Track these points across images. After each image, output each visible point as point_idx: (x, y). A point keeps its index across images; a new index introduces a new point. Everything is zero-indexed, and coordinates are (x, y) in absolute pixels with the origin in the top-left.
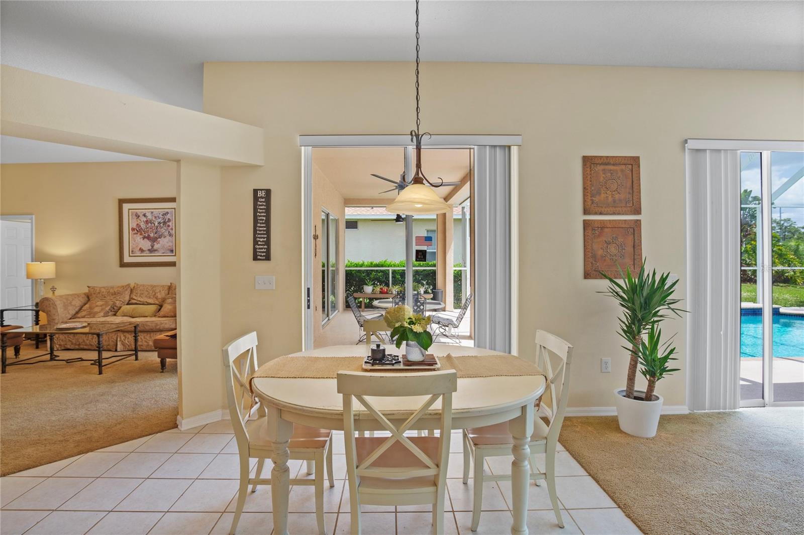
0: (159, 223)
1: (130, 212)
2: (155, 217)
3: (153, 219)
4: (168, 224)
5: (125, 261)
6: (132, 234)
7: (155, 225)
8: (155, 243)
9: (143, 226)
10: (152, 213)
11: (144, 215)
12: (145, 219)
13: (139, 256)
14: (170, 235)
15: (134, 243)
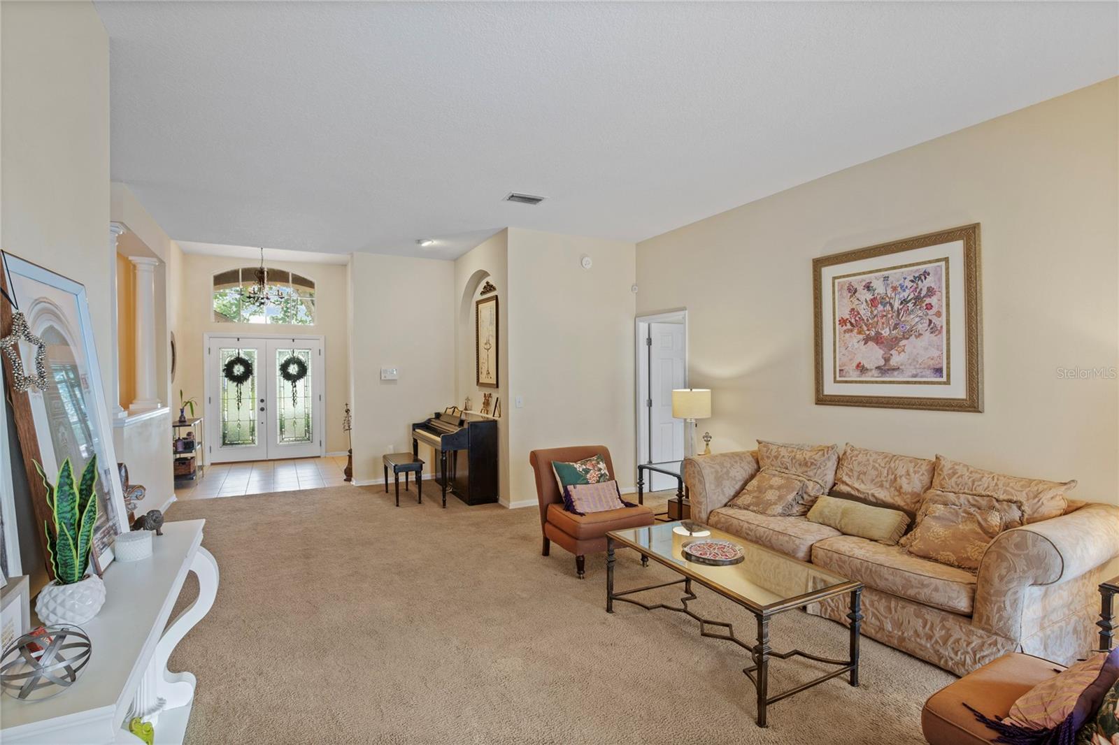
0: (904, 302)
1: (836, 284)
2: (894, 289)
3: (889, 292)
4: (928, 301)
5: (826, 393)
6: (840, 332)
7: (892, 308)
8: (893, 352)
9: (864, 311)
10: (886, 278)
11: (868, 287)
12: (869, 296)
13: (857, 382)
14: (934, 329)
15: (844, 351)
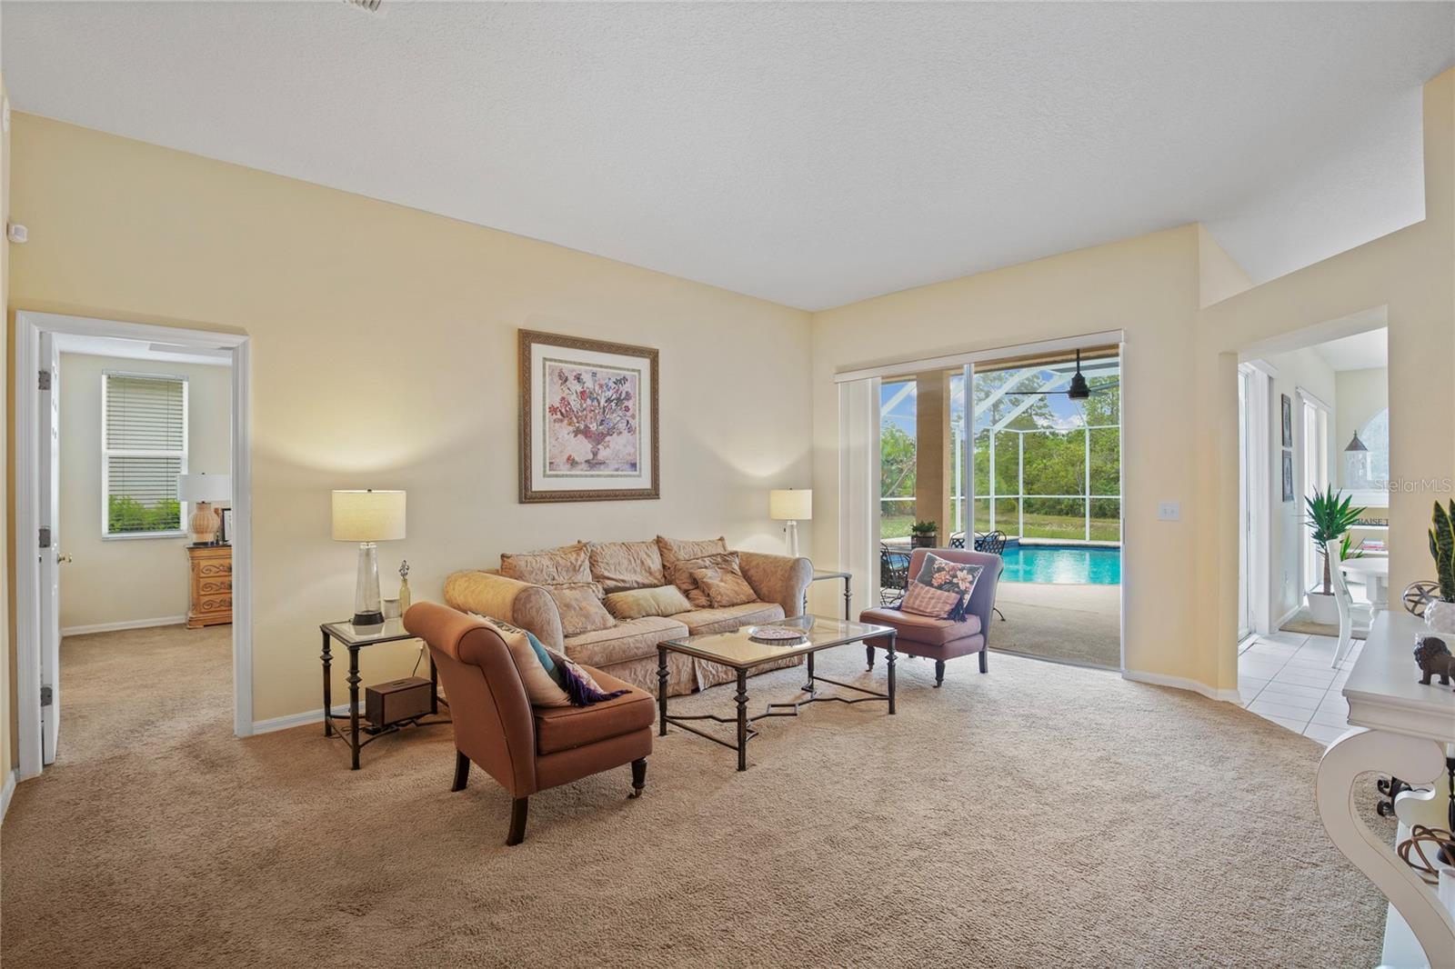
0: (609, 400)
1: (547, 366)
2: (601, 386)
3: (597, 388)
4: (626, 403)
5: (534, 489)
6: (550, 421)
7: (599, 404)
8: (600, 447)
9: (575, 403)
10: (594, 374)
11: (578, 378)
12: (579, 389)
13: (567, 476)
14: (630, 430)
15: (554, 442)
